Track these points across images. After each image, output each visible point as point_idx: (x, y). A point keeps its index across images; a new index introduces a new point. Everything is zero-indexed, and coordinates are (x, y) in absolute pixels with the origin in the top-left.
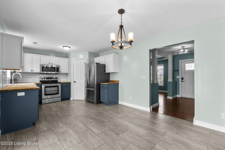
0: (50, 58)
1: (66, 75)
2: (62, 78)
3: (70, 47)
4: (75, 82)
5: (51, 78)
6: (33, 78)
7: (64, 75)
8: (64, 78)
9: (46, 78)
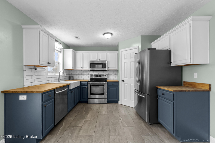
0: (98, 53)
1: (116, 72)
2: (112, 75)
3: (112, 34)
4: (123, 81)
5: (100, 76)
6: (85, 75)
7: (114, 72)
8: (115, 75)
9: (95, 76)
